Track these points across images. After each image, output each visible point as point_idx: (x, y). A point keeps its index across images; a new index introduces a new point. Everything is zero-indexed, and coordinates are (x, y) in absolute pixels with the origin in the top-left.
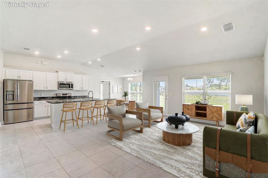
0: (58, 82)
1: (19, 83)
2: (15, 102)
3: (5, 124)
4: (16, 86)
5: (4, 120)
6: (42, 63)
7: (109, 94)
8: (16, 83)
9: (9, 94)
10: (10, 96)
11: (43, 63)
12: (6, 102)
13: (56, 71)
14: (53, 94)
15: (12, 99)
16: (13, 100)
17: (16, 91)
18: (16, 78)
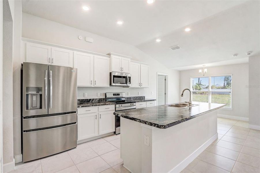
0: (111, 73)
1: (51, 71)
2: (44, 111)
3: (25, 162)
4: (46, 79)
5: (22, 153)
6: (85, 40)
7: (165, 94)
8: (47, 71)
9: (32, 95)
10: (34, 98)
11: (87, 39)
12: (27, 113)
13: (108, 53)
14: (101, 94)
15: (38, 106)
16: (41, 108)
17: (47, 88)
18: (46, 62)
